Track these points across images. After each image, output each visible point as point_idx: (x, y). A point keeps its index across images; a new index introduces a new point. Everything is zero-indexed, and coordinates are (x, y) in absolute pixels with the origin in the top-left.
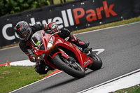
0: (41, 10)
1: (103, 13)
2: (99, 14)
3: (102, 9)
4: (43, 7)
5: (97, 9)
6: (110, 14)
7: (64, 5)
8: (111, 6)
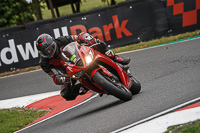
0: (24, 28)
1: (113, 32)
2: (107, 33)
3: (111, 26)
4: (26, 24)
5: (105, 27)
6: (122, 33)
7: (57, 20)
8: (125, 22)
